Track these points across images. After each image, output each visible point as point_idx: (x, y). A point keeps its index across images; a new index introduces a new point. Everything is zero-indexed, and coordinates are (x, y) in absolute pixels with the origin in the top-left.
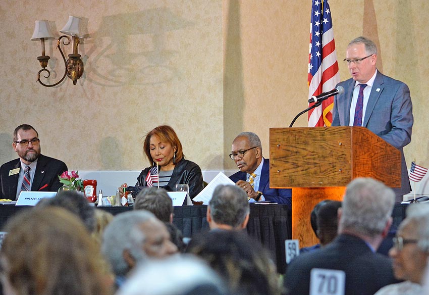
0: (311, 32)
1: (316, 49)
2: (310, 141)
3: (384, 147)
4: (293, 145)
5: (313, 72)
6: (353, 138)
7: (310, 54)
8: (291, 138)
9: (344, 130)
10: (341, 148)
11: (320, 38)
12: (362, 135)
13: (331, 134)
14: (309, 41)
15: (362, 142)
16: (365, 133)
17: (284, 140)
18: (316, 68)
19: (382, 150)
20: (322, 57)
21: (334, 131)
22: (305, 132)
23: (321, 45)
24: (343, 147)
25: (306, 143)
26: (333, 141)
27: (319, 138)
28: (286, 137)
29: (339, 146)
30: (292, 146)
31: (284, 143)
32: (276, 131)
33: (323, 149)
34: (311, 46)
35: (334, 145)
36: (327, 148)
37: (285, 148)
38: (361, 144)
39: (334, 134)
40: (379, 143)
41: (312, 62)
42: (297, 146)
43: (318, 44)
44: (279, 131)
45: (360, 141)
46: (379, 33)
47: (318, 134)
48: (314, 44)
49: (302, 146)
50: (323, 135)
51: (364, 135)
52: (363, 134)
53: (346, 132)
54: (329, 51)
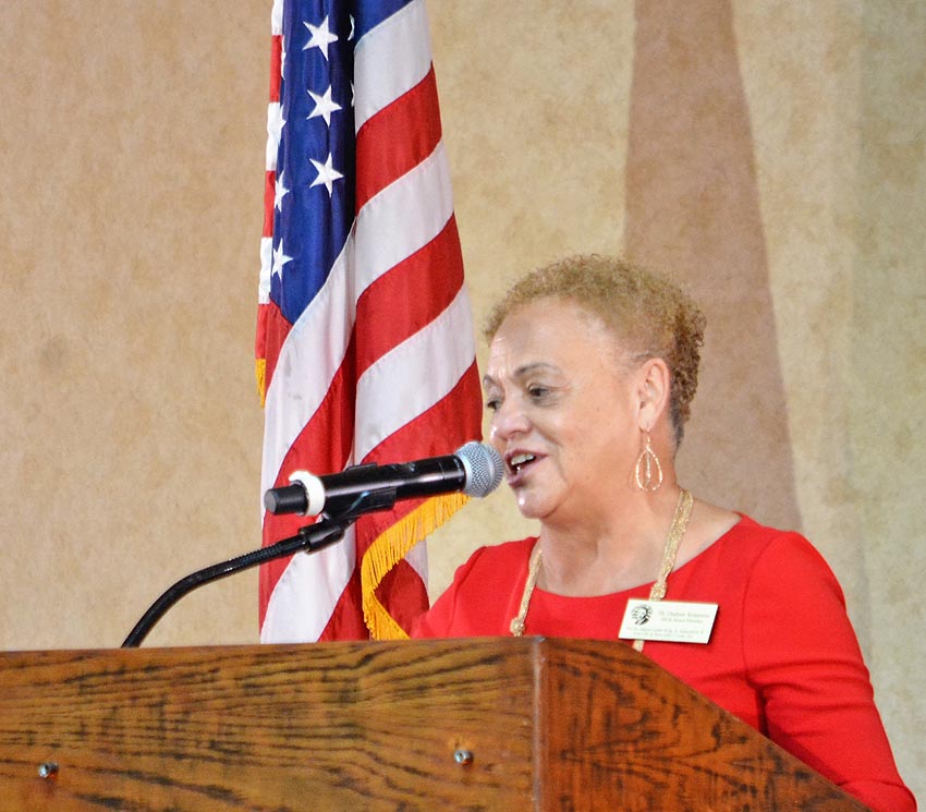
0: (276, 24)
1: (311, 140)
2: (261, 739)
3: (760, 781)
4: (146, 764)
5: (291, 297)
6: (549, 720)
7: (273, 177)
8: (130, 716)
9: (487, 661)
10: (466, 783)
11: (341, 70)
12: (613, 697)
13: (402, 693)
14: (266, 83)
15: (608, 744)
16: (630, 686)
17: (82, 733)
18: (313, 271)
19: (747, 798)
20: (352, 195)
21: (419, 667)
22: (225, 678)
23: (346, 115)
24: (479, 777)
25: (232, 754)
26: (412, 737)
27: (317, 717)
28: (94, 712)
29: (458, 774)
30: (136, 775)
31: (85, 754)
32: (30, 674)
33: (347, 791)
34: (275, 117)
35: (424, 764)
36: (375, 783)
37: (90, 784)
38: (601, 756)
39: (421, 689)
40: (725, 753)
41: (285, 227)
42: (178, 771)
43: (325, 106)
44: (50, 673)
45: (596, 734)
46: (741, 50)
47: (314, 691)
48: (297, 109)
49: (210, 775)
50: (345, 697)
51: (625, 699)
52: (616, 687)
53: (503, 676)
54: (401, 154)
